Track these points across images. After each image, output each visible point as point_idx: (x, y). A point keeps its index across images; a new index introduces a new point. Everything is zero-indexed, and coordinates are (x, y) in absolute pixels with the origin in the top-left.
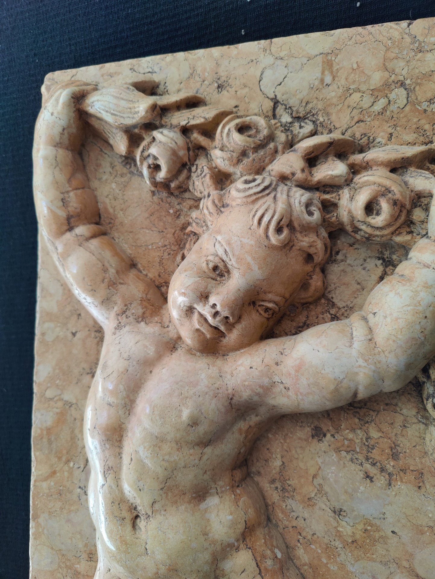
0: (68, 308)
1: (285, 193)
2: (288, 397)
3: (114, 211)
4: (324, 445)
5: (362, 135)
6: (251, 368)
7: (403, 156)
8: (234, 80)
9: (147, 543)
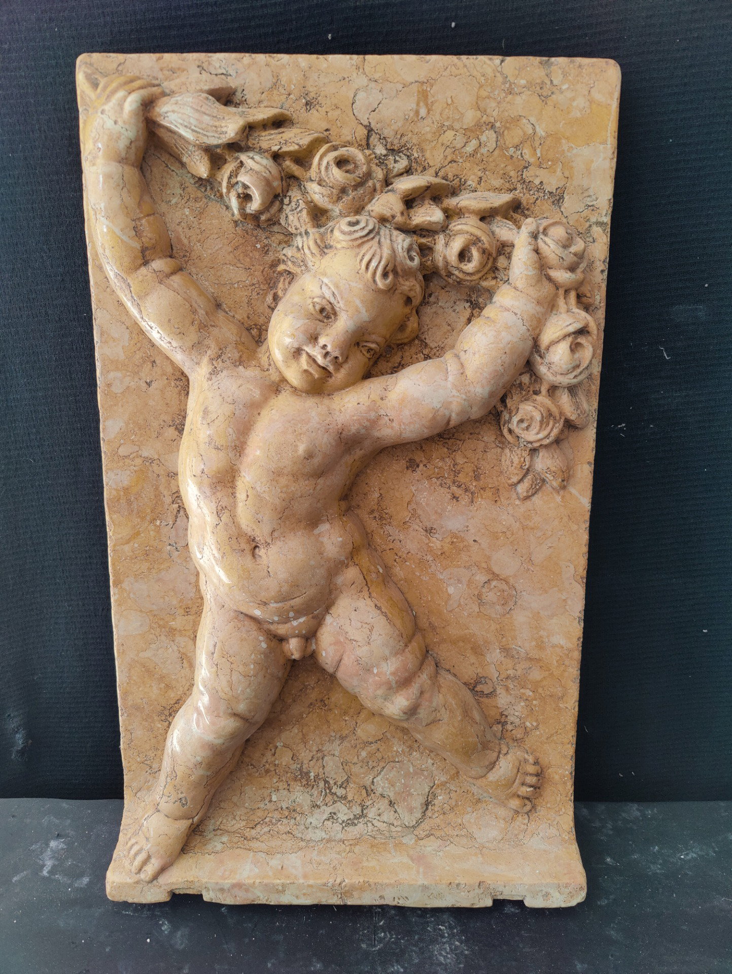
0: (138, 355)
1: (388, 237)
2: (392, 428)
3: (190, 242)
4: (417, 475)
5: (454, 176)
6: (358, 404)
7: (491, 205)
8: (325, 98)
9: (268, 567)
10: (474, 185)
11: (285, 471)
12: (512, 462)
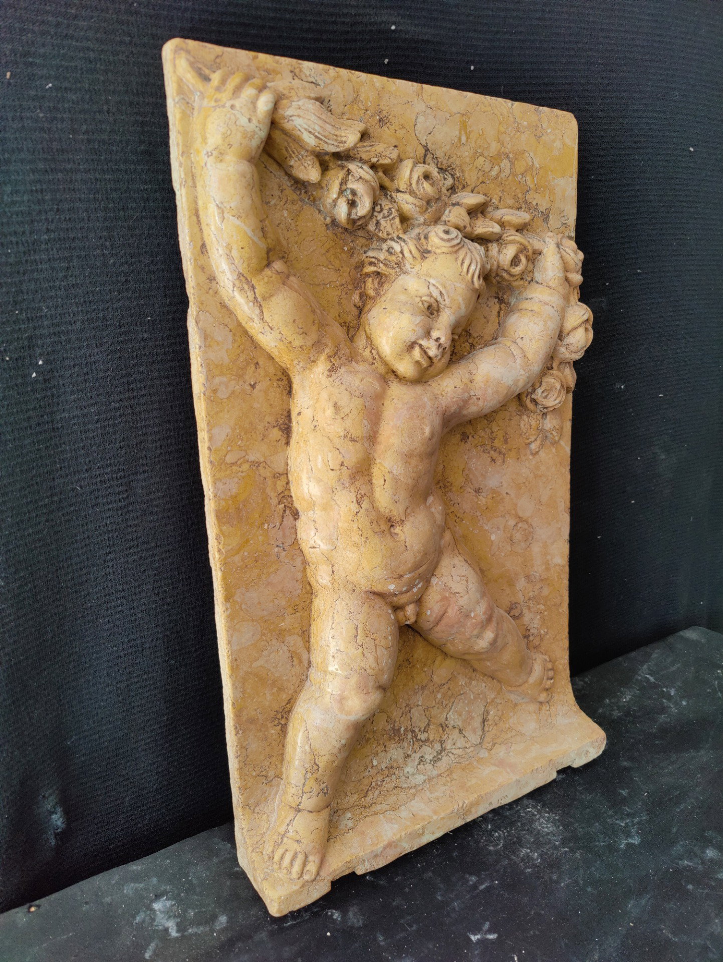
0: (242, 358)
8: (394, 118)
9: (406, 542)
10: (496, 202)
11: (415, 453)
12: (530, 425)
